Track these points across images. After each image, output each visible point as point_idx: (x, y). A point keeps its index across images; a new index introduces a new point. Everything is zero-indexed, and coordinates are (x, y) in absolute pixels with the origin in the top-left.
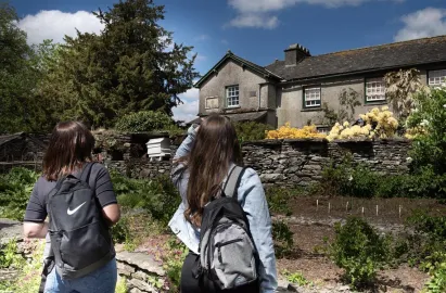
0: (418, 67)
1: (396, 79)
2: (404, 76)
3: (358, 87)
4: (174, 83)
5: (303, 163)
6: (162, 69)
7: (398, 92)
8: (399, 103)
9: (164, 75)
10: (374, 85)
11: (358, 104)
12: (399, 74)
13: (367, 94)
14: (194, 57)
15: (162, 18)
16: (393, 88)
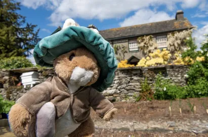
0: (153, 34)
1: (143, 40)
2: (147, 38)
3: (125, 44)
4: (27, 44)
5: (129, 82)
6: (20, 36)
7: (144, 46)
8: (145, 52)
9: (21, 40)
10: (132, 43)
11: (126, 52)
12: (144, 38)
13: (130, 47)
14: (38, 30)
15: (19, 9)
16: (142, 44)
